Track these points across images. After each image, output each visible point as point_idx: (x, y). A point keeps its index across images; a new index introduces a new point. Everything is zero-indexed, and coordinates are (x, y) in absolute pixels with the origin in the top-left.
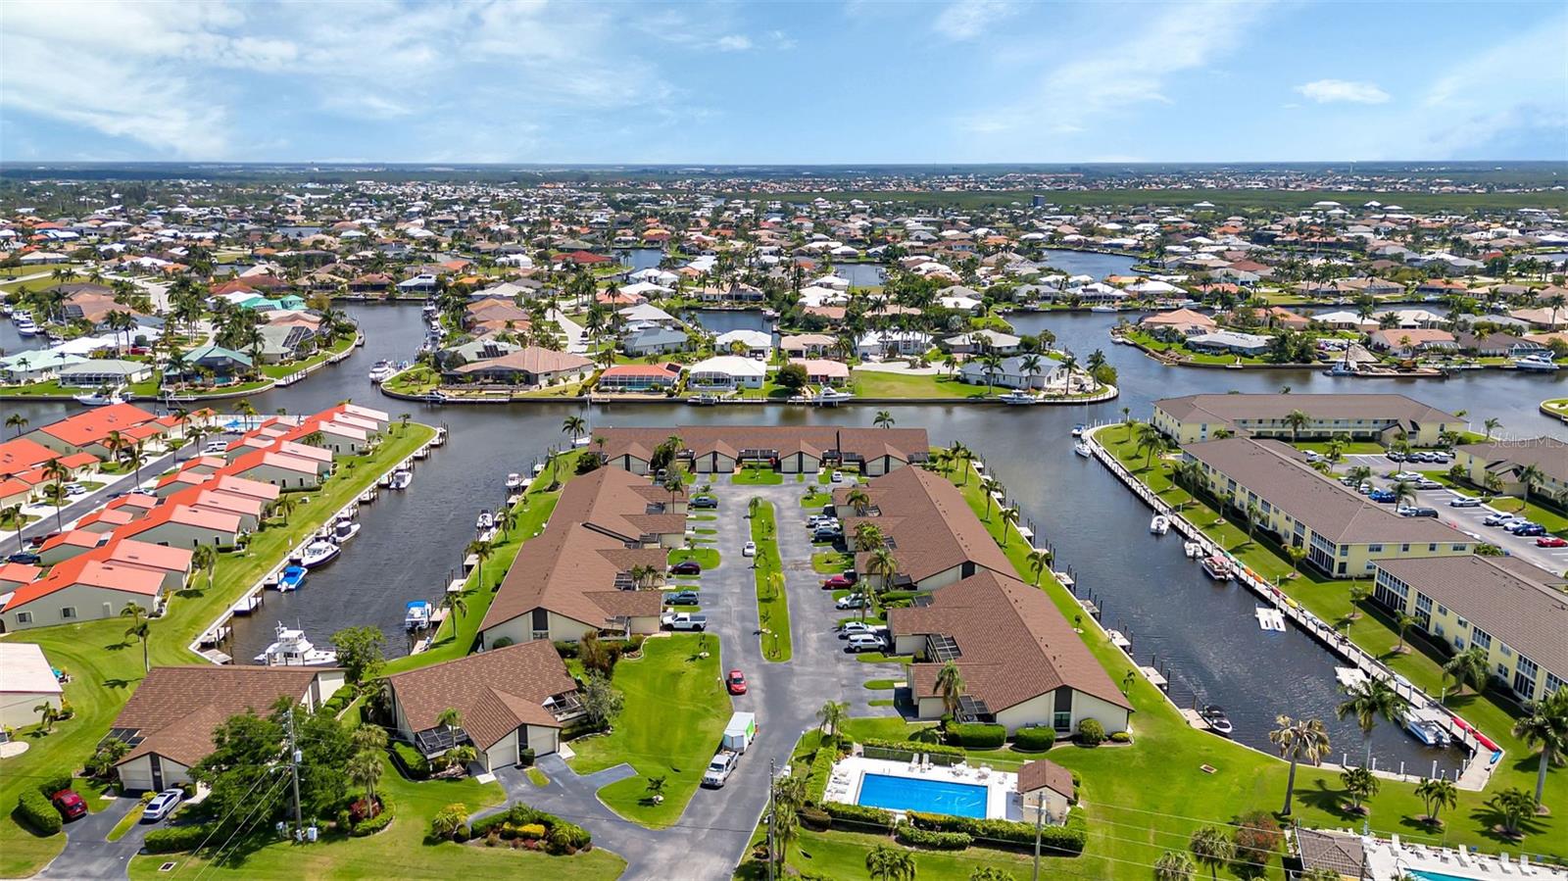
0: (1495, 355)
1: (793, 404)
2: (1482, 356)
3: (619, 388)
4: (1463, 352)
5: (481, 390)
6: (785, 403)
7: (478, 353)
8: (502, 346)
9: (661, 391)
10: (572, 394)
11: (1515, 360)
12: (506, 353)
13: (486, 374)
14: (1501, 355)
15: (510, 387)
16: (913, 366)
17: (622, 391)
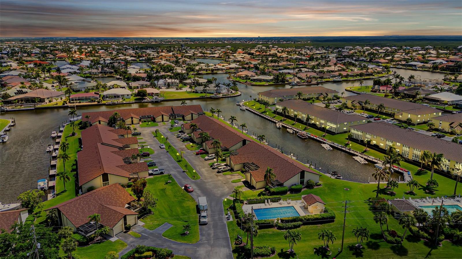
0: (327, 78)
1: (144, 102)
2: (324, 78)
3: (78, 101)
4: (320, 78)
5: (21, 106)
6: (141, 102)
7: (15, 93)
8: (24, 90)
9: (95, 101)
10: (60, 104)
11: (331, 79)
12: (27, 92)
13: (22, 100)
14: (328, 78)
15: (34, 104)
16: (177, 89)
17: (80, 102)
